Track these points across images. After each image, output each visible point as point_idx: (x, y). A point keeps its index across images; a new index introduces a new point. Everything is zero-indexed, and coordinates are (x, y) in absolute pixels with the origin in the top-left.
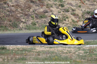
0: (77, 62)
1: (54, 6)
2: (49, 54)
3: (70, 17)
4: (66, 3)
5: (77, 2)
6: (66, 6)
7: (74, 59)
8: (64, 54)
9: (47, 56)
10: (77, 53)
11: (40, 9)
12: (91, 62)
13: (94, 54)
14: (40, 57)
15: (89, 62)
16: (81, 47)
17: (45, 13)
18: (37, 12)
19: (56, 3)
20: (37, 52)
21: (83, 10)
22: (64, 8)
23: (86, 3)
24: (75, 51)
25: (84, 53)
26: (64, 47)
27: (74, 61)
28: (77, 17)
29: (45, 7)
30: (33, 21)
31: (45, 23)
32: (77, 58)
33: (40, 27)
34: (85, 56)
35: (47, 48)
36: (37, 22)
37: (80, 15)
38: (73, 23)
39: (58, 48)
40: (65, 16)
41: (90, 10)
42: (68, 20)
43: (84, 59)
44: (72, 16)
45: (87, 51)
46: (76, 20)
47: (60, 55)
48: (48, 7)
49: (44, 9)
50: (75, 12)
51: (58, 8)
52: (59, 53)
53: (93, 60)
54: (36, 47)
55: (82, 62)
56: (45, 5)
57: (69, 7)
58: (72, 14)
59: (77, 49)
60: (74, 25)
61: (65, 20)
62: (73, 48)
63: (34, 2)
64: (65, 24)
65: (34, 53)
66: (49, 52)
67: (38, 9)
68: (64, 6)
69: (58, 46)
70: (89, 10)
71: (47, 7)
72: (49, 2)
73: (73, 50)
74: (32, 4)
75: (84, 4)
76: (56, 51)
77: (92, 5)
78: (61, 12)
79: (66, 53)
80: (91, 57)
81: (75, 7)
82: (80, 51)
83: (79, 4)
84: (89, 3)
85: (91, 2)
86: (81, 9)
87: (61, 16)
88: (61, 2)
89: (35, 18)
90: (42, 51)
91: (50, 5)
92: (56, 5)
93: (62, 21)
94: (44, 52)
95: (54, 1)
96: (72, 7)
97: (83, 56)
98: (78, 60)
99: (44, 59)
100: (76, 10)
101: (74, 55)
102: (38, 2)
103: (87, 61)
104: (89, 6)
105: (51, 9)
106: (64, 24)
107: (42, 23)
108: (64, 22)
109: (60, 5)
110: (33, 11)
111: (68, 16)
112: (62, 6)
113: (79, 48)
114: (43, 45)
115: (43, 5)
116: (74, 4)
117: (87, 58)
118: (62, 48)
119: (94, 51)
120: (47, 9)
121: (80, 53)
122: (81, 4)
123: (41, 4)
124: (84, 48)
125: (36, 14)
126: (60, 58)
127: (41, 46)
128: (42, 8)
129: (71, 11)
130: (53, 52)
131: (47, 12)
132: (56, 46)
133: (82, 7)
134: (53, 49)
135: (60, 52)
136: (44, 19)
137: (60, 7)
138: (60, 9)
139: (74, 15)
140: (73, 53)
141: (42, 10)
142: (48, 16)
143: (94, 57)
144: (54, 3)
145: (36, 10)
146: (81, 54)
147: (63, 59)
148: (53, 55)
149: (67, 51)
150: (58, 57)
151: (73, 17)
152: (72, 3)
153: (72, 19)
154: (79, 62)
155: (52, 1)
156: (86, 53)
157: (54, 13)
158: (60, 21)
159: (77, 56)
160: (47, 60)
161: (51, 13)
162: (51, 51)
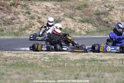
0: (42, 68)
1: (20, 13)
2: (15, 60)
3: (36, 25)
4: (32, 11)
5: (43, 10)
6: (33, 14)
7: (40, 65)
8: (30, 60)
9: (13, 62)
10: (42, 59)
11: (7, 16)
12: (55, 68)
13: (58, 61)
14: (7, 62)
15: (53, 68)
16: (46, 53)
17: (12, 20)
18: (5, 19)
19: (23, 10)
20: (5, 58)
22: (30, 15)
23: (51, 11)
24: (41, 57)
25: (49, 60)
26: (30, 53)
27: (39, 67)
31: (13, 29)
32: (42, 64)
33: (7, 33)
34: (50, 62)
35: (14, 54)
36: (5, 28)
39: (25, 54)
40: (31, 23)
41: (55, 18)
42: (35, 27)
43: (49, 65)
44: (38, 23)
45: (52, 57)
47: (26, 61)
49: (11, 16)
50: (40, 20)
51: (24, 15)
52: (25, 59)
53: (57, 66)
54: (4, 53)
55: (47, 68)
56: (12, 13)
57: (35, 14)
58: (38, 21)
59: (43, 56)
61: (31, 27)
62: (39, 55)
63: (2, 9)
65: (1, 59)
66: (16, 58)
68: (31, 14)
69: (25, 53)
71: (14, 15)
72: (17, 10)
73: (38, 56)
75: (49, 12)
77: (57, 13)
78: (28, 19)
79: (32, 59)
80: (56, 63)
81: (41, 15)
82: (45, 58)
83: (45, 12)
84: (54, 11)
85: (56, 10)
86: (46, 17)
87: (27, 24)
88: (28, 10)
89: (3, 25)
90: (10, 57)
91: (18, 12)
92: (23, 12)
93: (29, 28)
94: (11, 58)
95: (21, 9)
96: (38, 15)
97: (47, 62)
98: (43, 66)
99: (11, 65)
100: (41, 18)
101: (39, 61)
102: (6, 9)
103: (51, 67)
104: (54, 14)
105: (19, 16)
106: (30, 30)
107: (10, 29)
108: (31, 28)
109: (26, 12)
110: (1, 18)
111: (34, 24)
112: (29, 13)
113: (44, 54)
114: (10, 51)
115: (10, 13)
116: (40, 12)
117: (51, 64)
118: (28, 54)
119: (58, 58)
121: (45, 59)
122: (46, 12)
123: (9, 11)
124: (49, 54)
125: (4, 21)
126: (26, 64)
127: (8, 52)
128: (9, 15)
129: (37, 18)
130: (20, 58)
131: (15, 19)
132: (22, 52)
133: (47, 15)
134: (20, 55)
135: (27, 58)
136: (11, 26)
137: (27, 15)
138: (27, 17)
139: (40, 22)
140: (39, 59)
141: (9, 17)
142: (15, 23)
143: (58, 64)
144: (21, 11)
145: (3, 17)
146: (46, 61)
147: (29, 65)
148: (19, 61)
149: (33, 57)
150: (25, 63)
152: (38, 11)
153: (38, 27)
154: (44, 68)
155: (19, 8)
156: (51, 59)
157: (21, 20)
158: (27, 28)
159: (42, 62)
160: (14, 66)
161: (18, 20)
162: (18, 57)
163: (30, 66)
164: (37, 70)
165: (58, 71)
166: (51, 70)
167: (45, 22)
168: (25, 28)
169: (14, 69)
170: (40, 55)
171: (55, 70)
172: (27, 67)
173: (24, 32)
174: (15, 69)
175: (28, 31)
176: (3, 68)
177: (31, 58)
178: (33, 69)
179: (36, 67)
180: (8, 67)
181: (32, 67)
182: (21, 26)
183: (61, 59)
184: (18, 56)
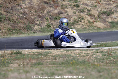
0: (95, 65)
1: (68, 7)
2: (65, 58)
3: (86, 18)
4: (81, 3)
5: (93, 1)
6: (82, 7)
7: (92, 63)
8: (81, 58)
9: (64, 60)
10: (95, 56)
11: (54, 10)
12: (109, 65)
13: (113, 57)
14: (56, 61)
15: (108, 65)
16: (99, 49)
17: (60, 14)
18: (51, 14)
19: (71, 3)
20: (54, 56)
21: (99, 10)
22: (79, 8)
23: (102, 2)
24: (93, 53)
25: (102, 56)
26: (81, 50)
27: (92, 64)
28: (93, 18)
29: (59, 8)
30: (48, 23)
32: (95, 61)
34: (103, 59)
35: (64, 51)
36: (52, 24)
37: (96, 15)
38: (88, 24)
39: (75, 51)
40: (80, 16)
41: (107, 10)
42: (84, 21)
43: (102, 62)
45: (105, 53)
46: (92, 20)
48: (63, 8)
49: (58, 10)
50: (90, 12)
51: (73, 8)
52: (76, 57)
53: (111, 63)
54: (52, 50)
55: (100, 65)
56: (59, 6)
57: (84, 7)
58: (87, 15)
59: (95, 52)
60: (90, 26)
61: (81, 21)
63: (48, 3)
64: (81, 26)
65: (50, 57)
66: (66, 56)
67: (53, 10)
70: (105, 10)
72: (64, 3)
73: (90, 52)
74: (46, 5)
75: (100, 3)
76: (73, 54)
77: (108, 4)
78: (76, 12)
79: (84, 56)
80: (110, 60)
81: (91, 7)
82: (98, 54)
83: (95, 4)
84: (105, 3)
85: (107, 1)
86: (96, 9)
87: (76, 17)
88: (76, 3)
89: (50, 20)
90: (59, 55)
91: (65, 6)
92: (70, 5)
93: (78, 22)
94: (61, 56)
95: (69, 2)
96: (87, 7)
97: (100, 59)
98: (96, 64)
99: (61, 63)
100: (91, 10)
101: (91, 58)
102: (52, 3)
103: (105, 64)
104: (105, 6)
105: (66, 9)
106: (79, 25)
107: (57, 24)
108: (80, 23)
109: (75, 5)
110: (48, 13)
111: (84, 17)
112: (77, 6)
113: (97, 50)
115: (57, 6)
116: (90, 4)
117: (105, 61)
118: (79, 51)
119: (112, 54)
120: (62, 10)
121: (98, 56)
122: (96, 4)
123: (55, 5)
124: (102, 50)
125: (51, 16)
127: (57, 50)
128: (56, 9)
129: (86, 11)
130: (70, 56)
131: (62, 13)
132: (72, 49)
133: (97, 7)
134: (70, 52)
136: (58, 21)
137: (75, 8)
138: (75, 10)
139: (90, 15)
140: (91, 56)
141: (56, 11)
142: (63, 17)
143: (113, 60)
144: (68, 4)
145: (50, 12)
146: (99, 57)
148: (70, 58)
149: (85, 54)
150: (76, 61)
151: (89, 18)
152: (88, 3)
153: (88, 20)
154: (97, 66)
155: (66, 1)
156: (104, 56)
157: (70, 14)
158: (75, 22)
159: (95, 59)
160: (64, 64)
161: (66, 14)
162: (68, 55)
163: (81, 64)
164: (90, 68)
165: (113, 68)
166: (105, 67)
167: (95, 15)
168: (74, 22)
169: (64, 68)
170: (92, 52)
171: (110, 67)
172: (78, 65)
173: (72, 27)
174: (66, 67)
175: (77, 25)
176: (52, 67)
177: (82, 55)
178: (85, 67)
179: (88, 65)
180: (58, 66)
181: (84, 65)
182: (70, 20)
183: (115, 55)
184: (68, 53)
